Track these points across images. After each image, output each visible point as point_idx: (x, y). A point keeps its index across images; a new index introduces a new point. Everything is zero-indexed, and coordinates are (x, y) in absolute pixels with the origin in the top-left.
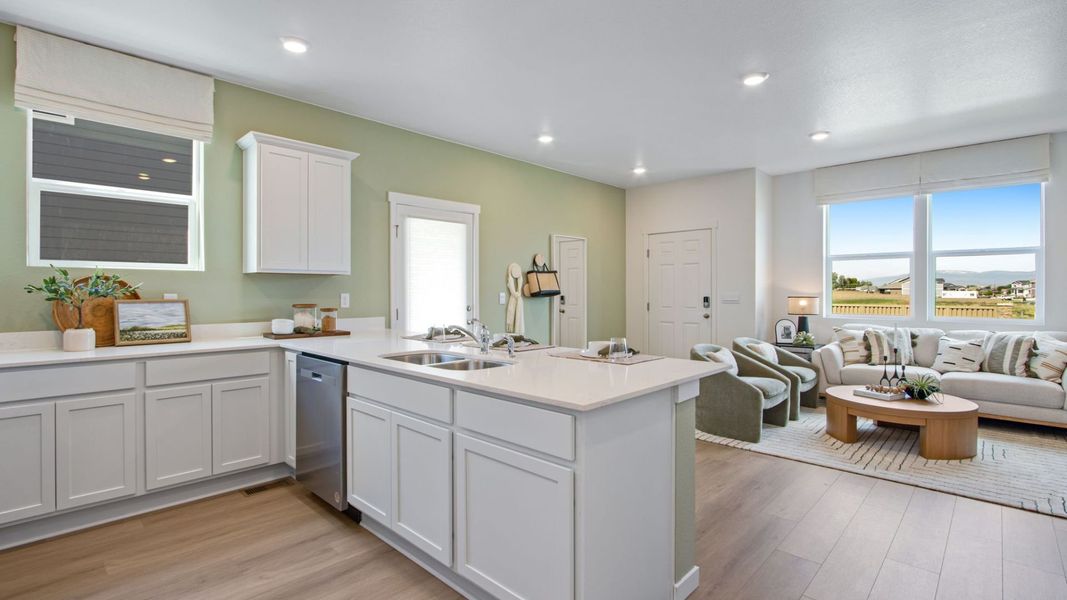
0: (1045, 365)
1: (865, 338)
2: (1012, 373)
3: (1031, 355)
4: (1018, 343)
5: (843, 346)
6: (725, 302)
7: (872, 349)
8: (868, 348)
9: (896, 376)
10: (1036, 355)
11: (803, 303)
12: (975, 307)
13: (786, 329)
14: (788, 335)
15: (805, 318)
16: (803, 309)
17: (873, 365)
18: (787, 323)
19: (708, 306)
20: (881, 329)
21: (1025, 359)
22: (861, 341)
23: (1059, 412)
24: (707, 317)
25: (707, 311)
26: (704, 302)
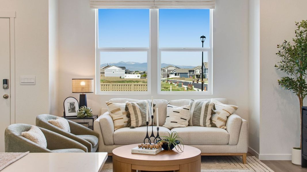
0: (219, 119)
1: (127, 109)
2: (205, 126)
3: (213, 113)
4: (207, 106)
5: (113, 115)
6: (23, 84)
7: (131, 116)
8: (129, 116)
9: (152, 135)
10: (215, 113)
11: (83, 83)
12: (140, 83)
13: (72, 104)
14: (73, 110)
15: (85, 95)
16: (83, 88)
17: (133, 128)
18: (71, 100)
19: (7, 88)
20: (136, 102)
21: (210, 116)
22: (124, 111)
23: (227, 146)
24: (6, 97)
25: (6, 92)
26: (4, 84)
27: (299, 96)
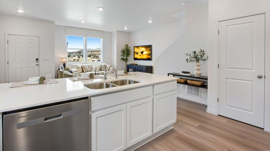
1: (82, 67)
2: (104, 71)
3: (106, 67)
4: (104, 65)
6: (44, 60)
8: (83, 69)
13: (62, 67)
15: (65, 64)
16: (64, 61)
18: (61, 65)
19: (37, 62)
20: (84, 65)
24: (37, 65)
25: (38, 63)
26: (36, 60)
27: (125, 62)
